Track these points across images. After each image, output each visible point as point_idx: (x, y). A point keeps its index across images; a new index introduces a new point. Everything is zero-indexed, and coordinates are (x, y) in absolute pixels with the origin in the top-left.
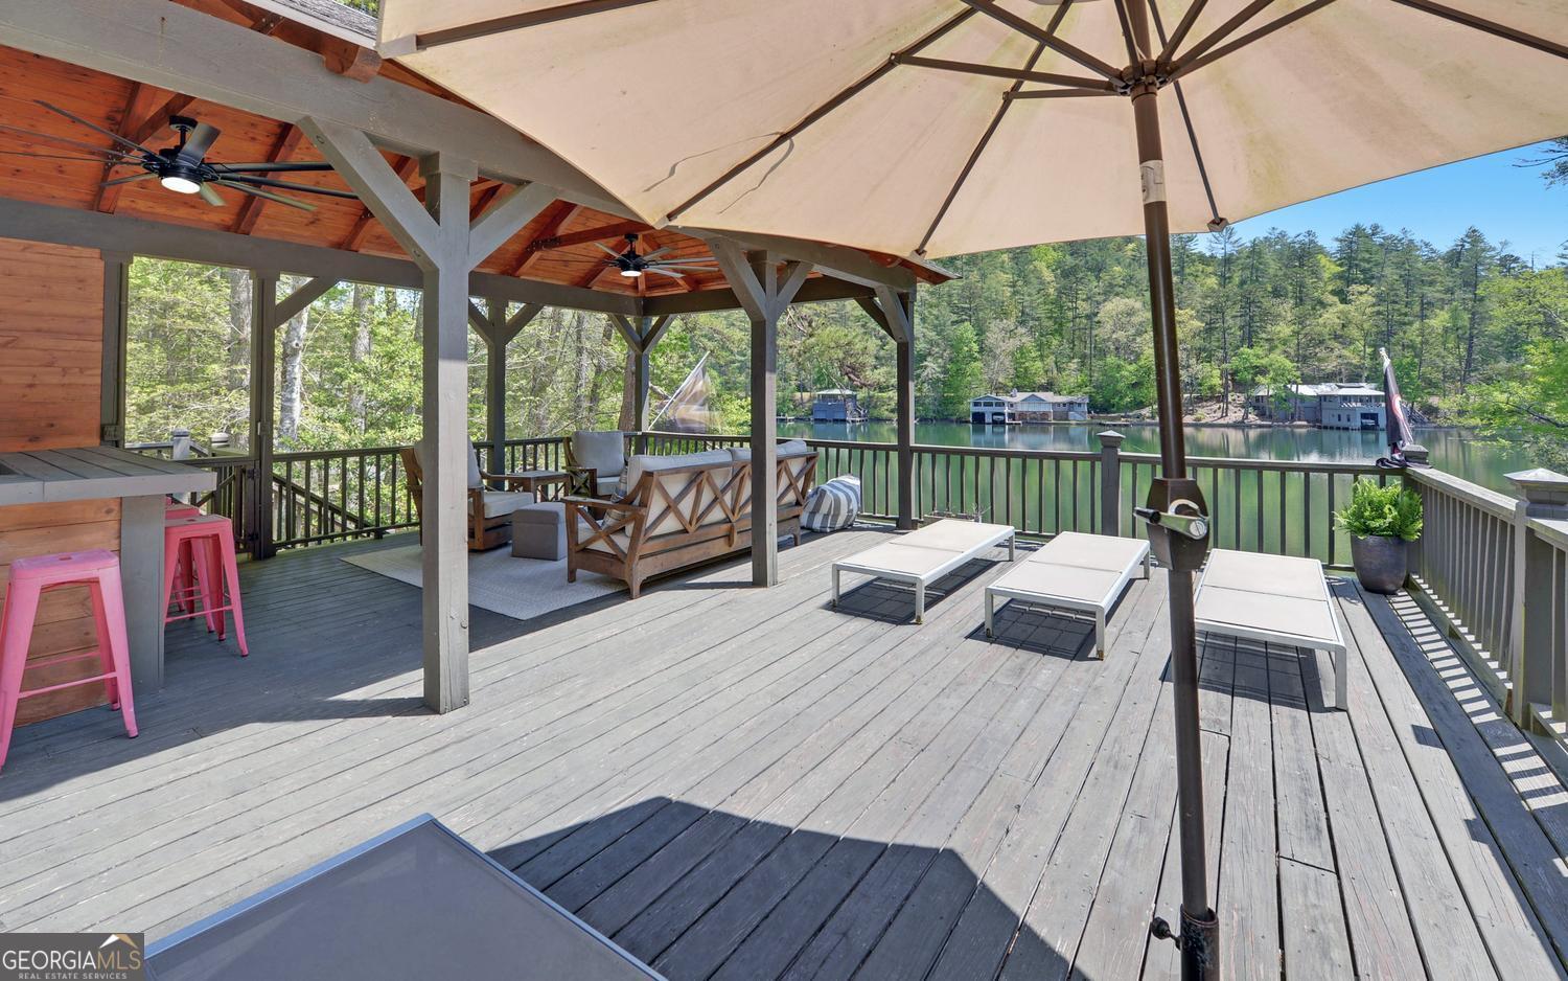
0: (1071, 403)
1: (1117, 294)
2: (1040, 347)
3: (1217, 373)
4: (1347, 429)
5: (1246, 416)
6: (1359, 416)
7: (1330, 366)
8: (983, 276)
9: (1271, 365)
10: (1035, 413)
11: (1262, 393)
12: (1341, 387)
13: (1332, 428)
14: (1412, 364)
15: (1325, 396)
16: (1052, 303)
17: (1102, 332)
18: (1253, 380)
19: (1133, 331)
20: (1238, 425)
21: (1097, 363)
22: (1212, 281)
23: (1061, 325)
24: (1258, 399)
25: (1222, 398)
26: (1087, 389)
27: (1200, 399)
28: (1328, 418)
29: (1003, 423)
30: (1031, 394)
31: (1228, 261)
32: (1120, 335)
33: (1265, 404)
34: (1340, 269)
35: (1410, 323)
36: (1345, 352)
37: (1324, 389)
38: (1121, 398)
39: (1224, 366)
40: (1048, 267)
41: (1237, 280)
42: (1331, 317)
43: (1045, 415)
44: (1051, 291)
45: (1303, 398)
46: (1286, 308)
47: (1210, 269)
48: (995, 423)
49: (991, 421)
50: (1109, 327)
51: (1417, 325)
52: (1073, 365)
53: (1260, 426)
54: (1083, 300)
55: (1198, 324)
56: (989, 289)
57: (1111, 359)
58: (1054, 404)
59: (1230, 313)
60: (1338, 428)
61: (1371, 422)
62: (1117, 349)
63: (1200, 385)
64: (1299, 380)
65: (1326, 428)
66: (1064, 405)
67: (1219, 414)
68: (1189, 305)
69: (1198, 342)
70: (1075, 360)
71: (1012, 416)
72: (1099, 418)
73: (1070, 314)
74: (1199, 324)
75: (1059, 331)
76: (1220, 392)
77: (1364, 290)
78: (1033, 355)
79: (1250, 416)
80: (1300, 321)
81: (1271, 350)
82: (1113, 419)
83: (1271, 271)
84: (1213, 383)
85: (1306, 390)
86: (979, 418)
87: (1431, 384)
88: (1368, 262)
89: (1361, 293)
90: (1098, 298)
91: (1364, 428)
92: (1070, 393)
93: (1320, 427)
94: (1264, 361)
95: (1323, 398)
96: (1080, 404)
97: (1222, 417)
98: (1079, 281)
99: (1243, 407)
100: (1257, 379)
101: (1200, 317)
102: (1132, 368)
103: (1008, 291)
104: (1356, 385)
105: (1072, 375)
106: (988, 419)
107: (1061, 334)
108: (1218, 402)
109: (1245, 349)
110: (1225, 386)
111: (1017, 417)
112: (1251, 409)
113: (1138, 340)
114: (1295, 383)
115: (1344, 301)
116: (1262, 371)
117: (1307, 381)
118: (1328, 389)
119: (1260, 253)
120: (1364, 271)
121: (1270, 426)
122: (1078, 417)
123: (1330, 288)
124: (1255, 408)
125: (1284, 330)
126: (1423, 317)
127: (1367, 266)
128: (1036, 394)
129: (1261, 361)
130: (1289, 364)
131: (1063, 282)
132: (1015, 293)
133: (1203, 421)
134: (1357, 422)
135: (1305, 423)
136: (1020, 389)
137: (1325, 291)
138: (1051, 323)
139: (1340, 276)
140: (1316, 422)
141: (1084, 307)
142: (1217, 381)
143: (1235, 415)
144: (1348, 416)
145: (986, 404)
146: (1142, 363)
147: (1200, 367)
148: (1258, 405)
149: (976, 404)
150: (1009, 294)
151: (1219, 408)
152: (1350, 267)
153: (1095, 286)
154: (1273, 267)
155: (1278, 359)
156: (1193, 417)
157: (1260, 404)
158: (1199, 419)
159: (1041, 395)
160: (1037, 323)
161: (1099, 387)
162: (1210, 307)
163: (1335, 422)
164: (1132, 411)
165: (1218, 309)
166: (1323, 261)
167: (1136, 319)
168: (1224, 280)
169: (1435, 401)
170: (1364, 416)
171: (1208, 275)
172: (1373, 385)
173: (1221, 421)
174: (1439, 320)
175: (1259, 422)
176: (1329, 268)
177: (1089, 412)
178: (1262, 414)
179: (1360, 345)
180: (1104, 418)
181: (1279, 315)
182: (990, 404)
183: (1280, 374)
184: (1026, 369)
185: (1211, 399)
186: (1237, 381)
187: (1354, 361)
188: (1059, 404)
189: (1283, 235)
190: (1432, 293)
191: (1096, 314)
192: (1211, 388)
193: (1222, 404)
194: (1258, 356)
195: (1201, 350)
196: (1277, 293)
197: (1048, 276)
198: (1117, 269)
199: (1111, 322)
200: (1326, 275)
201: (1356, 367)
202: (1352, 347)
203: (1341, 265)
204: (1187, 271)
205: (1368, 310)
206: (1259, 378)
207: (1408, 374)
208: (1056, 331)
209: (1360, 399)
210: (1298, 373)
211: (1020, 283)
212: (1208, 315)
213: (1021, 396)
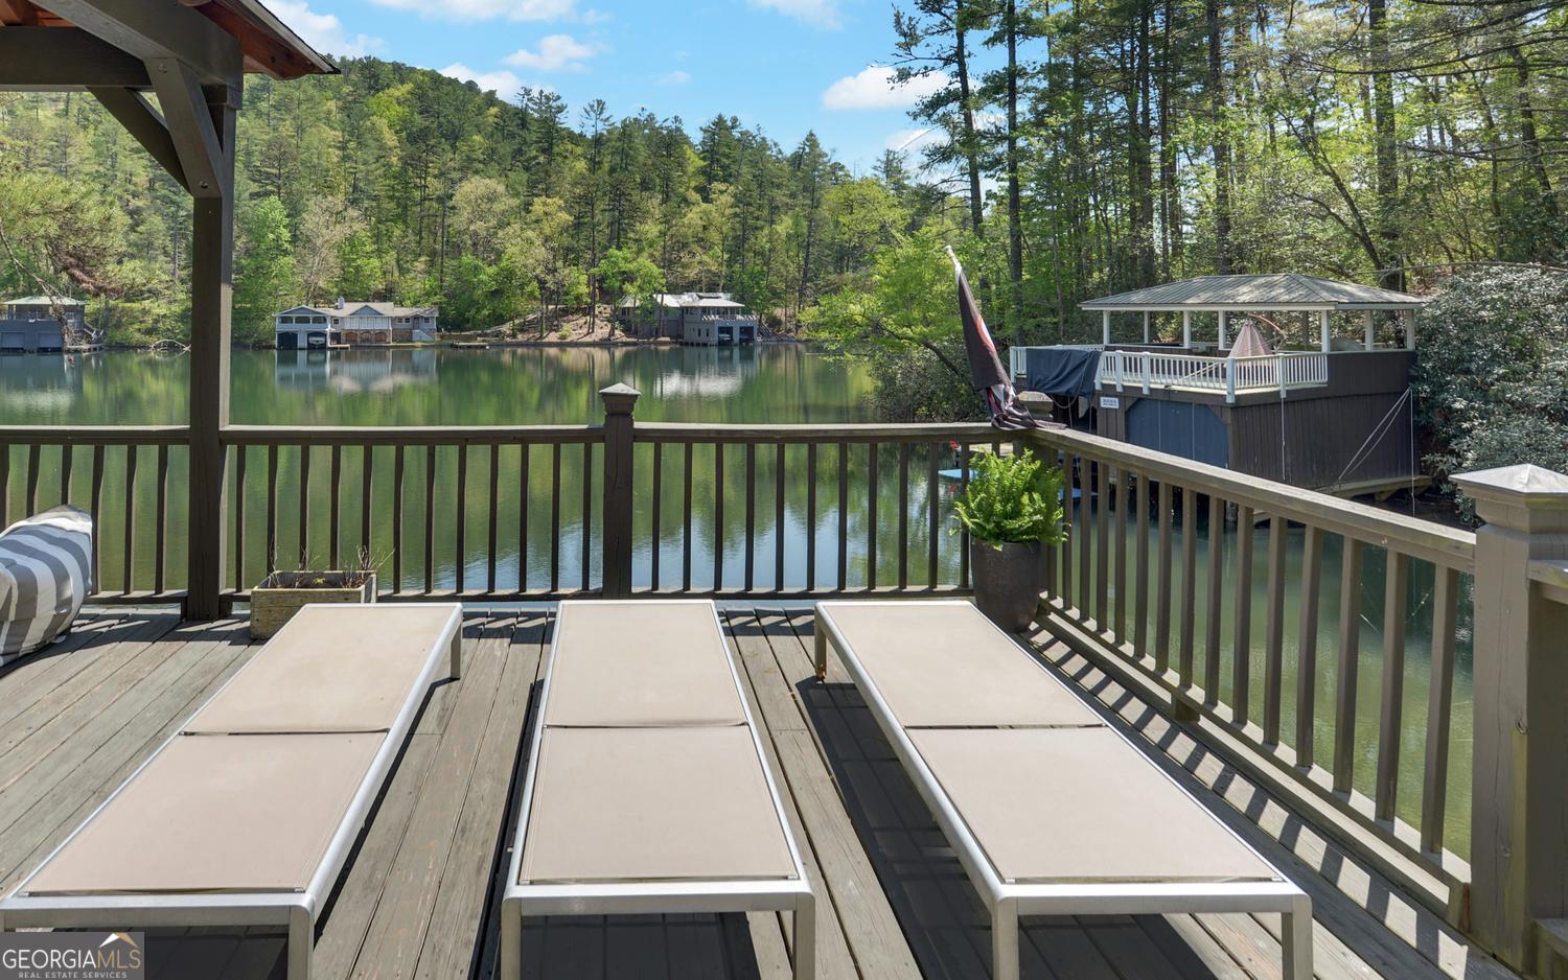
0: (416, 318)
1: (476, 172)
2: (377, 238)
3: (584, 278)
4: (705, 345)
5: (612, 333)
6: (716, 330)
7: (692, 273)
8: (300, 130)
9: (638, 271)
10: (368, 331)
11: (629, 304)
12: (701, 298)
13: (692, 344)
14: (761, 272)
15: (687, 308)
16: (395, 178)
17: (458, 221)
18: (621, 288)
19: (494, 222)
20: (606, 344)
21: (450, 263)
22: (581, 166)
23: (405, 208)
24: (625, 311)
25: (588, 311)
26: (436, 299)
27: (566, 312)
28: (690, 334)
29: (323, 348)
30: (364, 304)
31: (598, 141)
32: (479, 226)
33: (631, 317)
34: (703, 163)
35: (762, 228)
36: (706, 258)
37: (687, 299)
38: (478, 311)
39: (593, 270)
40: (390, 127)
41: (606, 166)
42: (693, 216)
43: (381, 335)
44: (394, 160)
45: (667, 309)
46: (654, 204)
47: (579, 150)
48: (311, 348)
49: (306, 345)
50: (465, 214)
51: (766, 231)
52: (420, 265)
53: (626, 344)
54: (435, 177)
55: (565, 217)
56: (308, 149)
57: (467, 258)
58: (394, 319)
59: (600, 205)
60: (698, 345)
61: (726, 337)
62: (475, 244)
63: (567, 294)
64: (664, 289)
65: (687, 344)
66: (407, 320)
67: (585, 331)
68: (557, 193)
69: (566, 240)
70: (423, 259)
71: (336, 337)
72: (451, 337)
73: (417, 194)
74: (568, 217)
75: (401, 217)
76: (586, 303)
77: (724, 189)
78: (368, 248)
79: (616, 332)
80: (666, 220)
81: (639, 252)
82: (468, 338)
83: (641, 159)
84: (580, 291)
85: (671, 301)
86: (288, 341)
87: (775, 294)
88: (728, 157)
89: (722, 192)
90: (455, 175)
91: (722, 344)
92: (415, 304)
93: (681, 344)
94: (632, 266)
95: (684, 310)
96: (427, 320)
97: (588, 334)
98: (430, 150)
99: (609, 321)
100: (624, 286)
101: (568, 209)
102: (492, 270)
103: (335, 155)
104: (714, 295)
105: (418, 280)
106: (302, 342)
107: (405, 222)
108: (585, 315)
109: (613, 251)
110: (592, 295)
111: (343, 338)
112: (617, 324)
113: (500, 234)
114: (660, 292)
115: (706, 200)
116: (629, 277)
117: (674, 289)
118: (690, 299)
119: (630, 136)
120: (724, 168)
121: (634, 344)
122: (425, 337)
123: (693, 184)
124: (622, 322)
125: (651, 229)
126: (772, 222)
127: (727, 162)
128: (370, 304)
129: (628, 265)
130: (656, 270)
131: (410, 149)
132: (345, 158)
133: (568, 340)
134: (715, 338)
135: (668, 339)
136: (349, 297)
137: (688, 187)
138: (392, 205)
139: (703, 172)
140: (678, 337)
141: (435, 186)
142: (584, 289)
143: (602, 331)
144: (707, 330)
145: (300, 320)
146: (503, 264)
147: (567, 271)
148: (622, 318)
149: (284, 320)
150: (335, 160)
151: (585, 323)
152: (712, 162)
153: (450, 159)
154: (643, 154)
155: (646, 264)
156: (558, 334)
157: (627, 318)
158: (563, 337)
159: (377, 306)
160: (374, 204)
161: (450, 296)
162: (580, 197)
163: (695, 338)
164: (489, 328)
165: (588, 201)
166: (689, 153)
167: (498, 207)
168: (594, 165)
169: (779, 312)
170: (722, 330)
171: (577, 158)
172: (729, 295)
173: (588, 339)
174: (784, 226)
175: (625, 339)
176: (695, 162)
177: (439, 330)
178: (627, 331)
179: (718, 250)
180: (457, 338)
181: (648, 212)
182: (305, 320)
183: (648, 279)
184: (357, 268)
185: (577, 311)
186: (605, 291)
187: (713, 268)
188: (400, 319)
189: (651, 117)
190: (780, 197)
191: (451, 197)
192: (578, 298)
193: (588, 318)
194: (626, 260)
195: (569, 250)
196: (645, 186)
197: (391, 139)
198: (477, 138)
199: (469, 209)
200: (691, 169)
201: (715, 274)
202: (711, 253)
203: (704, 159)
204: (556, 149)
205: (728, 211)
206: (628, 287)
207: (758, 283)
208: (399, 216)
209: (718, 310)
210: (664, 281)
211: (352, 145)
212: (577, 207)
213: (349, 308)
